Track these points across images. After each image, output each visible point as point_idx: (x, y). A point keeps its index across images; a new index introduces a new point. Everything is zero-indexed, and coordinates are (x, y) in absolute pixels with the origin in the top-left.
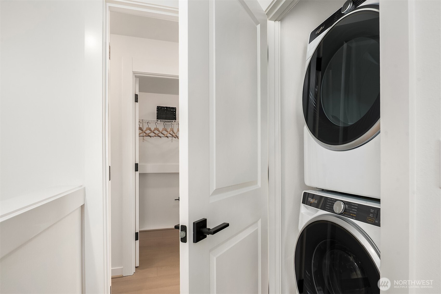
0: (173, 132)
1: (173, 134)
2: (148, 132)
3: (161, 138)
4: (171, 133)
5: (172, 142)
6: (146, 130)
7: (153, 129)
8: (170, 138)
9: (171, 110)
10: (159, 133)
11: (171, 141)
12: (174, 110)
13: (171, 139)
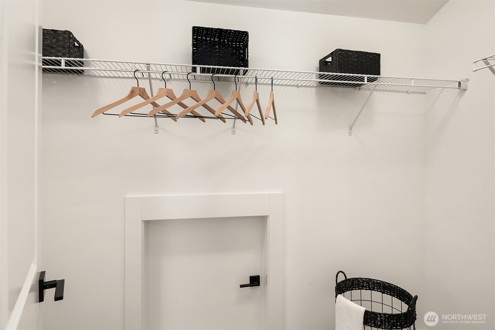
0: (239, 101)
1: (240, 111)
2: (163, 101)
3: (204, 121)
4: (234, 104)
5: (234, 132)
6: (159, 96)
7: (178, 94)
8: (229, 122)
9: (232, 44)
10: (195, 107)
11: (230, 132)
12: (240, 45)
13: (232, 126)
